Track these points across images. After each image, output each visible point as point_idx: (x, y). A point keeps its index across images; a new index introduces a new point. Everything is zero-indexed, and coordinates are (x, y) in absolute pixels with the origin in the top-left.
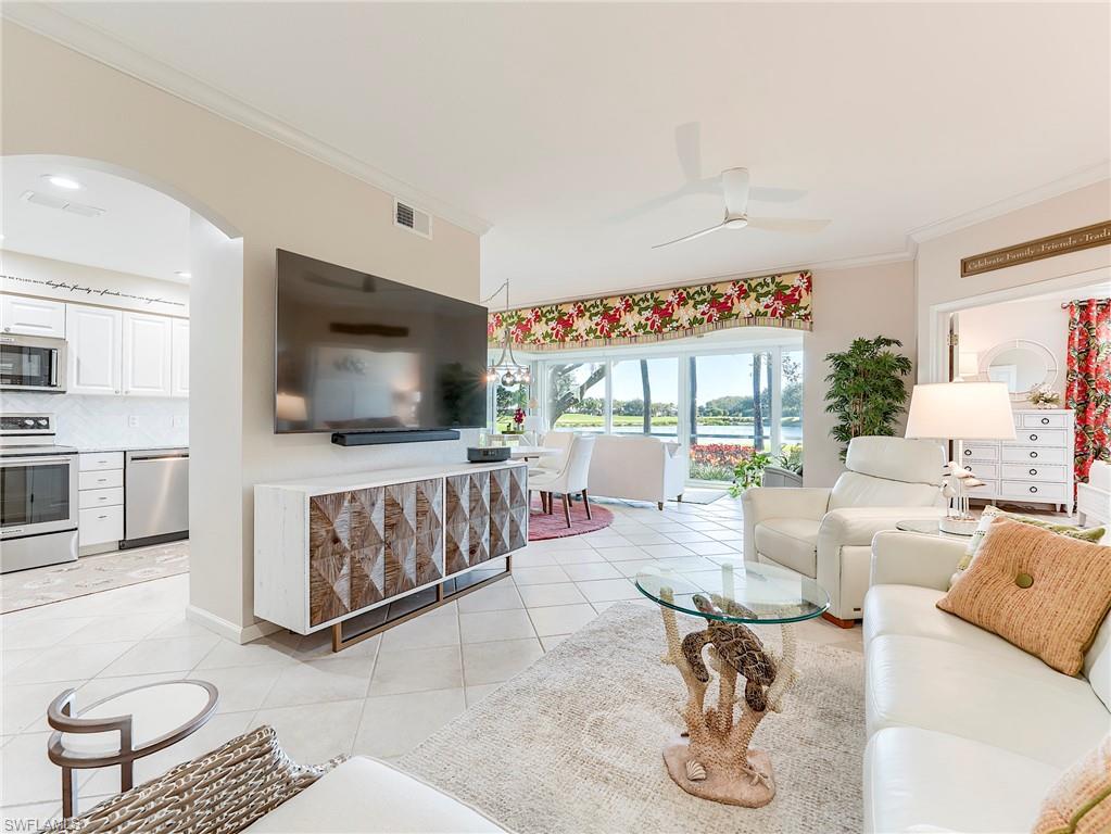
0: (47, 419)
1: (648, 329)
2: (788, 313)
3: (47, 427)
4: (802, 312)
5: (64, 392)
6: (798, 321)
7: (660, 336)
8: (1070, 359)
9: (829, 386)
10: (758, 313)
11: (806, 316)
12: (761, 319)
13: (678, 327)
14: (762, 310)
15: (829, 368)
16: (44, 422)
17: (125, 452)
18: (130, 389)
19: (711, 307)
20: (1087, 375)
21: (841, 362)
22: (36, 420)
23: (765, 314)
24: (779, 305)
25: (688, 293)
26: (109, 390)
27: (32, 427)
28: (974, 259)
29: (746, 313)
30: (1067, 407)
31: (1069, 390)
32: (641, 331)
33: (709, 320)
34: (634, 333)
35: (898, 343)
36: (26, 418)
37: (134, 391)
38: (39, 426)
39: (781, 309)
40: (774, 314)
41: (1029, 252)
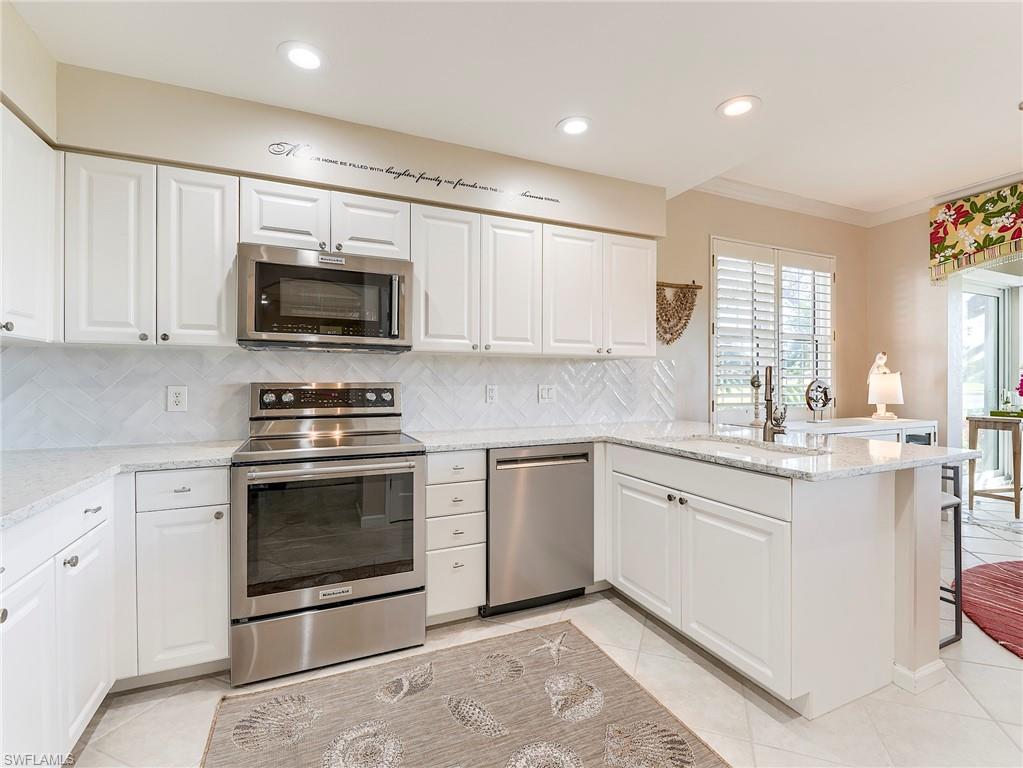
0: (391, 391)
3: (391, 403)
5: (408, 348)
16: (387, 396)
17: (488, 451)
18: (492, 342)
22: (378, 392)
26: (463, 345)
27: (374, 404)
36: (368, 391)
37: (498, 346)
38: (381, 402)
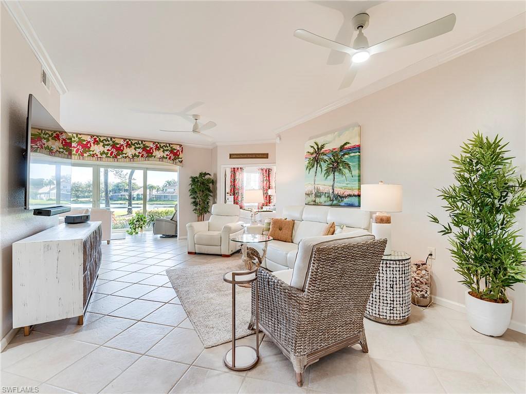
1: (109, 155)
2: (175, 159)
4: (180, 160)
6: (178, 163)
7: (116, 159)
8: (231, 182)
9: (190, 187)
10: (163, 157)
11: (181, 161)
12: (165, 160)
13: (126, 157)
14: (165, 156)
15: (190, 181)
19: (143, 151)
20: (234, 187)
21: (194, 180)
23: (166, 158)
24: (172, 155)
25: (131, 142)
28: (233, 154)
29: (159, 156)
30: (231, 195)
31: (231, 190)
32: (104, 156)
33: (142, 156)
34: (99, 156)
35: (210, 175)
39: (173, 157)
40: (170, 159)
41: (245, 156)
